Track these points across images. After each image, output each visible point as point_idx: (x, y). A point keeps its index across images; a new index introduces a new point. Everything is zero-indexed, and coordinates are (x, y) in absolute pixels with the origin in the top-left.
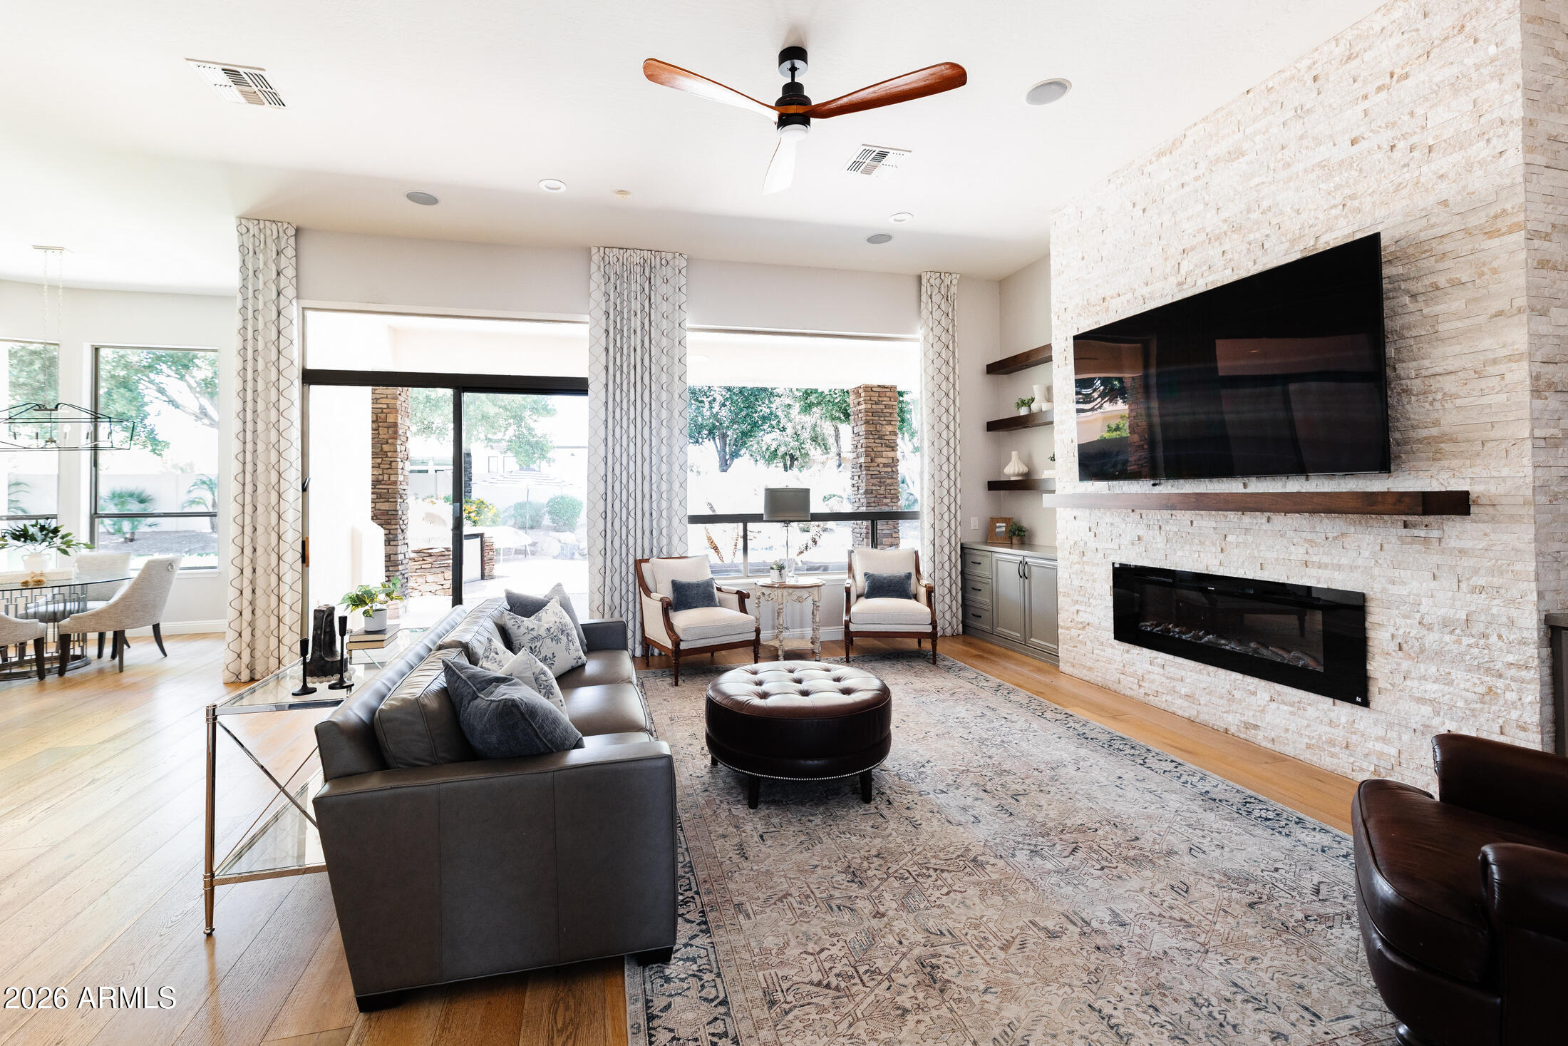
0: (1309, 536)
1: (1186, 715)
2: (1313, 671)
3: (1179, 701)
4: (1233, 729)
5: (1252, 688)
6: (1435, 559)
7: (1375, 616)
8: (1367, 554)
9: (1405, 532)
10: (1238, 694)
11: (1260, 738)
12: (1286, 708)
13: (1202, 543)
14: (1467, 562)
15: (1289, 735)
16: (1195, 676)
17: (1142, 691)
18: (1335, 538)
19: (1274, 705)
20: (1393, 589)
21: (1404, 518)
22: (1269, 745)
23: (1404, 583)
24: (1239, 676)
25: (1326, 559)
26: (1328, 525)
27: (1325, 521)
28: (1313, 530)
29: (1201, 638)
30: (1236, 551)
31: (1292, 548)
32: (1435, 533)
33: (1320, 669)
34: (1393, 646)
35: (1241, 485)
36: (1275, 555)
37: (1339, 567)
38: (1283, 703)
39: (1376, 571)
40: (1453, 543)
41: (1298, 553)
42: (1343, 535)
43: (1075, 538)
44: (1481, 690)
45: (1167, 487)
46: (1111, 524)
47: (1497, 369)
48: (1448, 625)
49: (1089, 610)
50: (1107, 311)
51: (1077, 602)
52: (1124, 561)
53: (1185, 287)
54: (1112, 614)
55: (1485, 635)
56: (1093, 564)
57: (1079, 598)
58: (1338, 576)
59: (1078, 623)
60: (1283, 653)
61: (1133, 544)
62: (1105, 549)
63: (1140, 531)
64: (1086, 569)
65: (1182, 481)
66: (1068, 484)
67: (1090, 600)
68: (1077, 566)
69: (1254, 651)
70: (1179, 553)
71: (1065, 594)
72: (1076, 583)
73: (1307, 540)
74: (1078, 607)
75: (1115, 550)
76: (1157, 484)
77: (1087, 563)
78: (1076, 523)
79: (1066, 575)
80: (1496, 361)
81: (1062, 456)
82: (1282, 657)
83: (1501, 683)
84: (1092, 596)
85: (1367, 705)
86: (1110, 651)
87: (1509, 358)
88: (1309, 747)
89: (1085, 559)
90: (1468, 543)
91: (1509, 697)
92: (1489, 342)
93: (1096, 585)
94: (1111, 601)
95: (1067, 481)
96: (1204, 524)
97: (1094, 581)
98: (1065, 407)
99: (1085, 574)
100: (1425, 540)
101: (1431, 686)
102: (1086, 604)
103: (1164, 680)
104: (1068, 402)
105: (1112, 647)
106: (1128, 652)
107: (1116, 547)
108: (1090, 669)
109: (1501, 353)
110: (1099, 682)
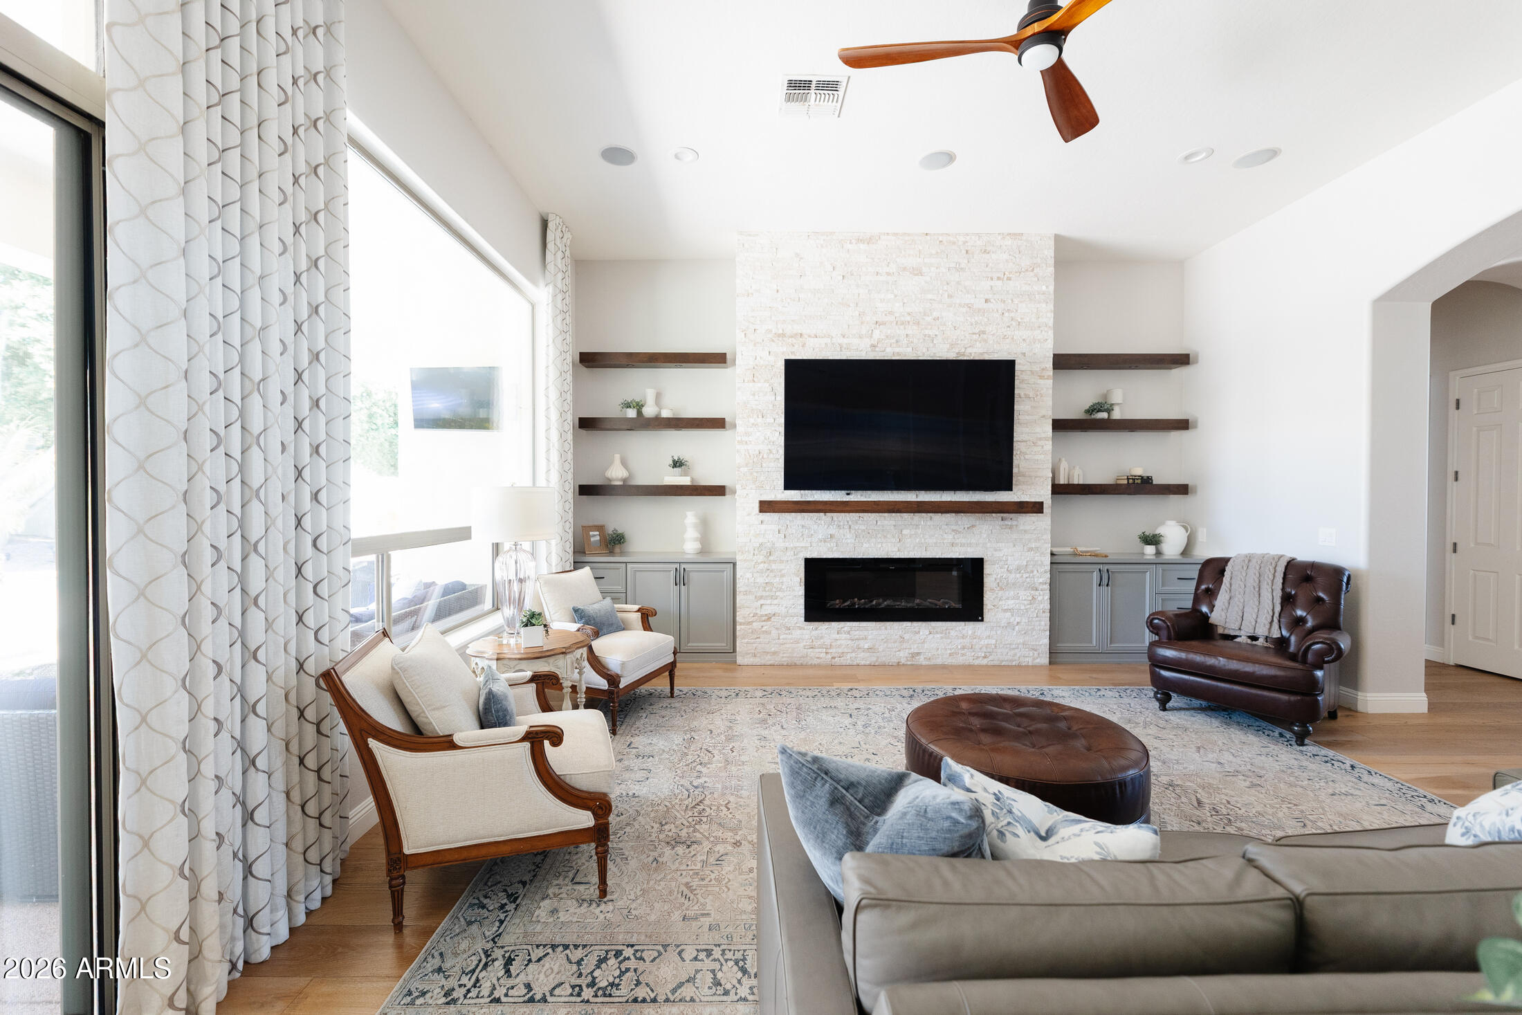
0: (954, 527)
1: (868, 663)
2: (954, 609)
3: (862, 655)
4: (903, 661)
5: (917, 629)
6: (1015, 536)
7: (987, 569)
8: (985, 536)
9: (1002, 523)
10: (907, 636)
11: (921, 660)
12: (938, 636)
13: (885, 537)
14: (1027, 536)
15: (939, 652)
16: (875, 632)
17: (829, 656)
18: (968, 528)
19: (931, 636)
20: (997, 554)
21: (1002, 515)
22: (927, 663)
23: (1000, 550)
24: (909, 624)
25: (964, 541)
26: (965, 520)
27: (965, 518)
28: (957, 524)
29: (880, 605)
30: (909, 540)
31: (945, 536)
32: (1014, 523)
33: (959, 606)
34: (995, 585)
35: (914, 496)
36: (935, 541)
37: (970, 545)
38: (937, 633)
39: (989, 545)
40: (1021, 528)
41: (949, 538)
42: (973, 526)
43: (761, 541)
44: (1030, 598)
45: (857, 496)
46: (803, 526)
47: (1040, 443)
48: (1018, 569)
49: (776, 602)
50: (803, 346)
51: (761, 597)
52: (815, 555)
53: (877, 349)
54: (802, 601)
55: (1032, 572)
56: (782, 562)
57: (764, 594)
58: (969, 550)
59: (762, 616)
60: (936, 602)
61: (825, 542)
62: (796, 547)
63: (832, 530)
64: (774, 566)
65: (869, 492)
66: (753, 491)
67: (777, 594)
68: (762, 565)
69: (918, 605)
70: (865, 545)
71: (746, 593)
72: (760, 580)
73: (953, 530)
74: (762, 602)
75: (806, 548)
76: (848, 494)
77: (774, 561)
78: (763, 527)
79: (749, 575)
80: (1040, 439)
81: (747, 465)
82: (936, 605)
83: (1037, 593)
84: (780, 590)
85: (982, 620)
86: (799, 632)
87: (1046, 439)
88: (950, 655)
89: (771, 558)
90: (1027, 528)
91: (1040, 598)
92: (1038, 430)
93: (785, 579)
94: (801, 591)
95: (751, 489)
96: (886, 522)
97: (783, 576)
98: (752, 421)
99: (772, 571)
100: (1011, 527)
101: (1011, 602)
102: (772, 597)
103: (849, 642)
104: (755, 416)
105: (800, 628)
106: (816, 629)
107: (808, 545)
108: (774, 653)
109: (1043, 435)
110: (785, 660)
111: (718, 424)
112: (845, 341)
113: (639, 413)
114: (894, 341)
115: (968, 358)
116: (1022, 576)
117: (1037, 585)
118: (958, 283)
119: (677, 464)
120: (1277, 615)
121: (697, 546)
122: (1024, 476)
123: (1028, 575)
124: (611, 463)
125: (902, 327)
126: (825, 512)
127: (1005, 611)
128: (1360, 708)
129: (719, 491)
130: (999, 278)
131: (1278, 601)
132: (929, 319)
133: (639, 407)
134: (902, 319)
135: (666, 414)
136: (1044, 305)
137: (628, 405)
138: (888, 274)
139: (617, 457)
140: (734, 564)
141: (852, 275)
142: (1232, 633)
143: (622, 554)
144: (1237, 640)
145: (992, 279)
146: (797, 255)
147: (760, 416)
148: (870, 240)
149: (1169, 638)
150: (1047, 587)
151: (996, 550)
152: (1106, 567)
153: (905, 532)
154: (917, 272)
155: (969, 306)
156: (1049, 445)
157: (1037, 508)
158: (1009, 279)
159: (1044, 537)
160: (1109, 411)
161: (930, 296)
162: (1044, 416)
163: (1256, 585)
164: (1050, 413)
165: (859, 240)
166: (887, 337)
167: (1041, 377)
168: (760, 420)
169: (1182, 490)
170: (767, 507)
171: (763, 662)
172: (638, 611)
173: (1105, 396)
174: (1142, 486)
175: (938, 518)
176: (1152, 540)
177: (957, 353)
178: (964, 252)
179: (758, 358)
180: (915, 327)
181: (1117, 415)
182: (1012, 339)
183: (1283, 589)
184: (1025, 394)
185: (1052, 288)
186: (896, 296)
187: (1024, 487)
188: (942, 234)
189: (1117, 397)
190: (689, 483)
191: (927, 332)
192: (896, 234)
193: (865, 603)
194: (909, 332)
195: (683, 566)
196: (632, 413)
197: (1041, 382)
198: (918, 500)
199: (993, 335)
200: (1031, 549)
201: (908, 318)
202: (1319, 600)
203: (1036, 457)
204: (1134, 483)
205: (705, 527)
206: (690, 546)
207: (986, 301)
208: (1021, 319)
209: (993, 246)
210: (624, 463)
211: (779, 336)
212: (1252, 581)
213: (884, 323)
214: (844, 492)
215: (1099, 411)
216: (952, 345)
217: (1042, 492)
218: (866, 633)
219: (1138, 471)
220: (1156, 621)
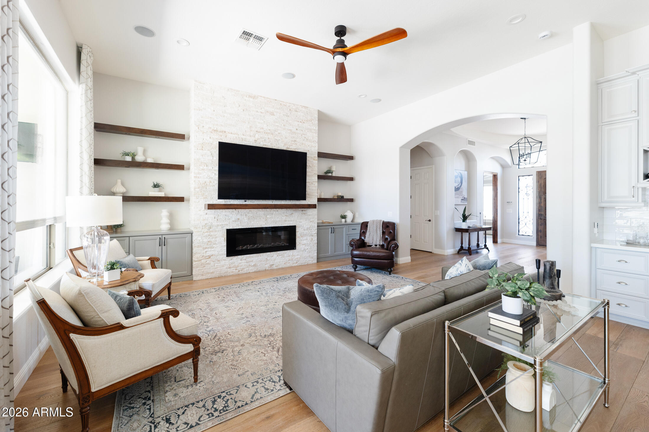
0: (286, 214)
1: (253, 271)
2: (286, 246)
3: (251, 268)
4: (267, 268)
5: (272, 255)
6: (306, 217)
7: (297, 230)
8: (296, 217)
9: (302, 212)
10: (268, 258)
11: (274, 267)
12: (280, 257)
13: (260, 219)
14: (310, 217)
15: (281, 263)
16: (256, 258)
17: (237, 271)
18: (291, 214)
19: (278, 257)
20: (300, 224)
21: (302, 209)
22: (276, 268)
23: (301, 222)
24: (269, 253)
25: (289, 219)
26: (289, 211)
27: (289, 210)
29: (258, 246)
30: (269, 220)
31: (283, 217)
32: (306, 212)
33: (288, 244)
34: (300, 235)
35: (271, 202)
36: (279, 219)
37: (291, 221)
38: (280, 256)
39: (297, 220)
40: (308, 214)
41: (284, 218)
42: (292, 214)
43: (206, 222)
44: (311, 239)
45: (249, 202)
46: (225, 215)
47: (314, 183)
48: (307, 229)
49: (213, 249)
50: (226, 137)
51: (206, 248)
52: (231, 228)
53: (257, 142)
54: (225, 248)
55: (312, 230)
56: (216, 231)
57: (207, 246)
58: (291, 223)
59: (206, 256)
60: (280, 244)
61: (235, 222)
62: (222, 225)
63: (238, 217)
64: (212, 234)
65: (254, 200)
66: (202, 200)
67: (214, 246)
68: (206, 233)
69: (272, 245)
70: (252, 222)
71: (198, 247)
72: (205, 240)
73: (286, 215)
74: (206, 250)
75: (227, 224)
76: (245, 201)
77: (212, 231)
78: (207, 216)
79: (199, 238)
80: (314, 182)
81: (199, 188)
82: (279, 245)
83: (313, 237)
84: (215, 244)
85: (296, 249)
86: (224, 262)
87: (316, 182)
88: (285, 263)
89: (211, 230)
90: (310, 214)
91: (314, 239)
92: (313, 178)
93: (217, 239)
94: (225, 244)
95: (201, 198)
96: (261, 213)
97: (216, 238)
98: (201, 167)
99: (211, 236)
100: (305, 214)
101: (305, 241)
102: (211, 248)
103: (246, 264)
104: (203, 166)
105: (225, 260)
106: (232, 259)
107: (228, 223)
108: (212, 273)
109: (314, 180)
110: (217, 275)
111: (180, 167)
112: (244, 137)
113: (133, 158)
114: (263, 140)
115: (290, 150)
116: (308, 232)
117: (313, 234)
118: (287, 121)
119: (156, 186)
120: (381, 238)
121: (168, 226)
122: (309, 195)
123: (310, 231)
124: (116, 183)
125: (267, 135)
126: (235, 209)
127: (303, 245)
128: (398, 263)
129: (181, 199)
130: (300, 122)
131: (381, 233)
132: (277, 133)
133: (133, 156)
134: (267, 131)
135: (150, 160)
136: (315, 134)
137: (127, 154)
138: (261, 113)
139: (119, 181)
140: (192, 234)
141: (247, 110)
142: (371, 245)
143: (121, 232)
144: (372, 246)
145: (298, 122)
146: (223, 97)
147: (206, 166)
148: (254, 97)
149: (356, 248)
150: (316, 235)
151: (300, 222)
152: (332, 227)
153: (268, 216)
154: (272, 114)
155: (291, 130)
156: (316, 184)
157: (314, 206)
158: (304, 123)
159: (315, 217)
160: (332, 173)
161: (277, 124)
162: (315, 174)
163: (376, 229)
164: (317, 173)
165: (250, 96)
166: (261, 138)
167: (314, 160)
168: (205, 167)
169: (351, 200)
170: (211, 207)
171: (207, 278)
172: (149, 259)
173: (330, 168)
174: (341, 199)
175: (280, 211)
176: (344, 217)
177: (287, 148)
178: (289, 110)
179: (205, 140)
180: (271, 135)
181: (334, 175)
182: (305, 145)
183: (382, 230)
184: (309, 165)
185: (317, 128)
186: (264, 122)
187: (309, 199)
188: (281, 101)
189: (334, 169)
190: (163, 196)
191: (276, 138)
192: (264, 97)
193: (252, 246)
194: (270, 137)
195: (164, 236)
196: (129, 159)
197: (314, 161)
198: (273, 204)
199: (299, 142)
200: (311, 222)
201: (269, 131)
202: (391, 232)
203: (313, 188)
204: (339, 198)
205: (171, 217)
206: (164, 226)
207: (297, 129)
208: (308, 138)
209: (299, 109)
210: (123, 184)
211: (215, 131)
212: (375, 229)
213: (259, 132)
214: (243, 200)
215: (329, 173)
216: (285, 145)
217: (314, 201)
218: (252, 259)
219: (340, 194)
220: (352, 243)
